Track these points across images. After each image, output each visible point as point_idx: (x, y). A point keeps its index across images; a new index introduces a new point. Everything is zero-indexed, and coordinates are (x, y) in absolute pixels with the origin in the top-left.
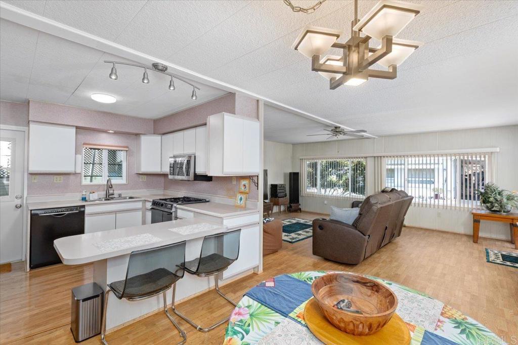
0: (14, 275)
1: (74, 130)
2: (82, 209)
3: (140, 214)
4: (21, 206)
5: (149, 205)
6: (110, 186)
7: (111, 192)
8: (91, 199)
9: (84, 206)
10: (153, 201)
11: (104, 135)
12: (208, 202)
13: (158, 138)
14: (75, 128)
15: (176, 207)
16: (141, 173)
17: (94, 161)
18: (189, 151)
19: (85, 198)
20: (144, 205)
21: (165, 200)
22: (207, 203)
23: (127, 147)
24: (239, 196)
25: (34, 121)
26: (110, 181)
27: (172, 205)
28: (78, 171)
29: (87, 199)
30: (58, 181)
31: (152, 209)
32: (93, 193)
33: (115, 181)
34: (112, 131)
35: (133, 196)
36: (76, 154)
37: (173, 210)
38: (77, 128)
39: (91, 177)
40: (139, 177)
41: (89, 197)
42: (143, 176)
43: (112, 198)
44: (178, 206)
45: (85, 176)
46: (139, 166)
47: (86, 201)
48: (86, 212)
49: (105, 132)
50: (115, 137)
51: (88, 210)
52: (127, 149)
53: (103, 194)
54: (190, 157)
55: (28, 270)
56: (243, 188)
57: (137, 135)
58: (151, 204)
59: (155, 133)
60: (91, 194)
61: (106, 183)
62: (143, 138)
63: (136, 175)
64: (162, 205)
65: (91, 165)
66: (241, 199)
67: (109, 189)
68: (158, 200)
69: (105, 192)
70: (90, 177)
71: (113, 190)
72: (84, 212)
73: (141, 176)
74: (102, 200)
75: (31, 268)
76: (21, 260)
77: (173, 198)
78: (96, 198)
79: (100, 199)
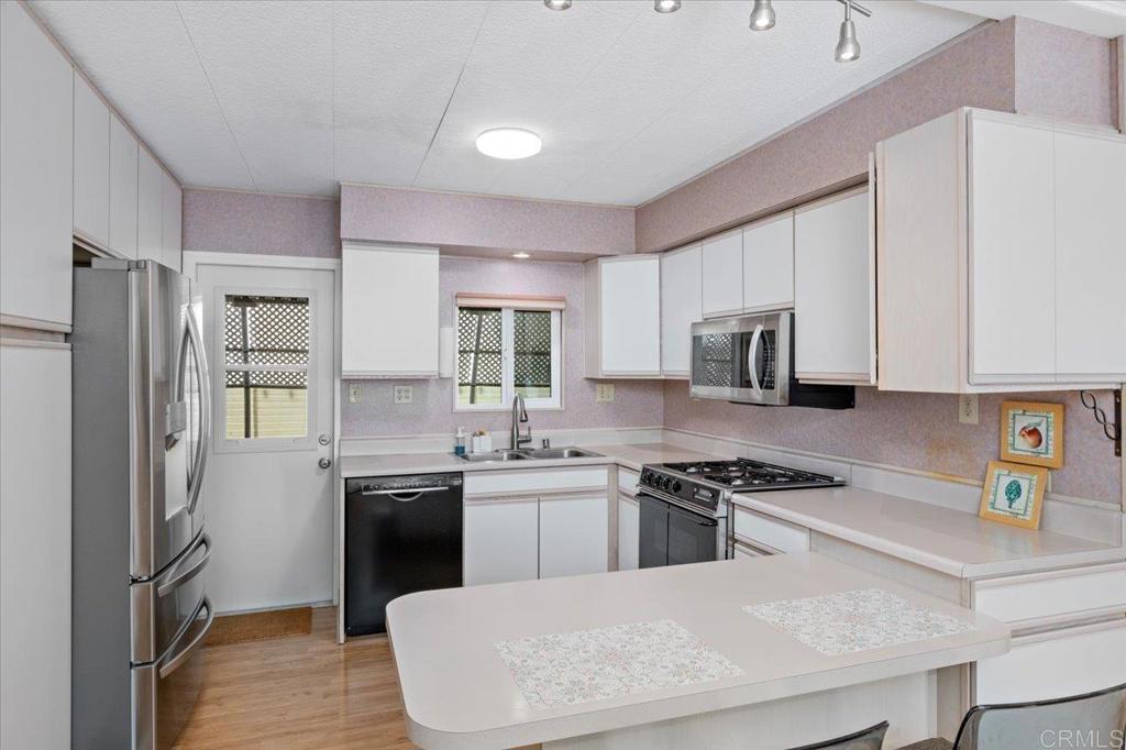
0: (315, 649)
1: (433, 258)
2: (456, 483)
3: (600, 505)
4: (329, 463)
5: (631, 482)
6: (520, 417)
7: (523, 433)
8: (477, 452)
9: (462, 472)
10: (645, 470)
11: (503, 268)
12: (841, 485)
13: (650, 264)
14: (438, 252)
15: (728, 501)
16: (601, 377)
17: (478, 343)
18: (762, 299)
19: (463, 448)
20: (614, 480)
21: (682, 467)
22: (837, 492)
23: (562, 300)
24: (1002, 478)
25: (351, 240)
26: (522, 403)
27: (716, 494)
28: (446, 374)
29: (467, 450)
30: (403, 401)
31: (641, 495)
32: (481, 434)
33: (534, 400)
34: (527, 252)
35: (581, 446)
36: (440, 326)
37: (722, 510)
38: (444, 250)
39: (473, 386)
40: (595, 390)
41: (472, 446)
42: (605, 387)
43: (527, 452)
44: (736, 498)
45: (461, 385)
46: (594, 357)
47: (465, 457)
48: (467, 491)
49: (508, 258)
50: (530, 270)
51: (471, 486)
52: (562, 306)
53: (503, 437)
54: (772, 316)
55: (342, 641)
56: (1023, 445)
57: (588, 261)
58: (636, 478)
59: (640, 250)
60: (476, 439)
61: (511, 406)
62: (606, 267)
63: (585, 382)
64: (678, 487)
65: (472, 355)
66: (1014, 491)
67: (519, 424)
68: (658, 466)
69: (510, 432)
70: (469, 387)
71: (529, 429)
72: (460, 489)
73: (599, 387)
74: (501, 459)
75: (348, 634)
76: (331, 601)
77: (708, 464)
78: (489, 449)
79: (495, 455)
